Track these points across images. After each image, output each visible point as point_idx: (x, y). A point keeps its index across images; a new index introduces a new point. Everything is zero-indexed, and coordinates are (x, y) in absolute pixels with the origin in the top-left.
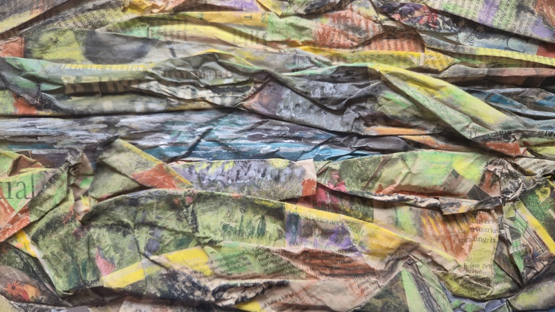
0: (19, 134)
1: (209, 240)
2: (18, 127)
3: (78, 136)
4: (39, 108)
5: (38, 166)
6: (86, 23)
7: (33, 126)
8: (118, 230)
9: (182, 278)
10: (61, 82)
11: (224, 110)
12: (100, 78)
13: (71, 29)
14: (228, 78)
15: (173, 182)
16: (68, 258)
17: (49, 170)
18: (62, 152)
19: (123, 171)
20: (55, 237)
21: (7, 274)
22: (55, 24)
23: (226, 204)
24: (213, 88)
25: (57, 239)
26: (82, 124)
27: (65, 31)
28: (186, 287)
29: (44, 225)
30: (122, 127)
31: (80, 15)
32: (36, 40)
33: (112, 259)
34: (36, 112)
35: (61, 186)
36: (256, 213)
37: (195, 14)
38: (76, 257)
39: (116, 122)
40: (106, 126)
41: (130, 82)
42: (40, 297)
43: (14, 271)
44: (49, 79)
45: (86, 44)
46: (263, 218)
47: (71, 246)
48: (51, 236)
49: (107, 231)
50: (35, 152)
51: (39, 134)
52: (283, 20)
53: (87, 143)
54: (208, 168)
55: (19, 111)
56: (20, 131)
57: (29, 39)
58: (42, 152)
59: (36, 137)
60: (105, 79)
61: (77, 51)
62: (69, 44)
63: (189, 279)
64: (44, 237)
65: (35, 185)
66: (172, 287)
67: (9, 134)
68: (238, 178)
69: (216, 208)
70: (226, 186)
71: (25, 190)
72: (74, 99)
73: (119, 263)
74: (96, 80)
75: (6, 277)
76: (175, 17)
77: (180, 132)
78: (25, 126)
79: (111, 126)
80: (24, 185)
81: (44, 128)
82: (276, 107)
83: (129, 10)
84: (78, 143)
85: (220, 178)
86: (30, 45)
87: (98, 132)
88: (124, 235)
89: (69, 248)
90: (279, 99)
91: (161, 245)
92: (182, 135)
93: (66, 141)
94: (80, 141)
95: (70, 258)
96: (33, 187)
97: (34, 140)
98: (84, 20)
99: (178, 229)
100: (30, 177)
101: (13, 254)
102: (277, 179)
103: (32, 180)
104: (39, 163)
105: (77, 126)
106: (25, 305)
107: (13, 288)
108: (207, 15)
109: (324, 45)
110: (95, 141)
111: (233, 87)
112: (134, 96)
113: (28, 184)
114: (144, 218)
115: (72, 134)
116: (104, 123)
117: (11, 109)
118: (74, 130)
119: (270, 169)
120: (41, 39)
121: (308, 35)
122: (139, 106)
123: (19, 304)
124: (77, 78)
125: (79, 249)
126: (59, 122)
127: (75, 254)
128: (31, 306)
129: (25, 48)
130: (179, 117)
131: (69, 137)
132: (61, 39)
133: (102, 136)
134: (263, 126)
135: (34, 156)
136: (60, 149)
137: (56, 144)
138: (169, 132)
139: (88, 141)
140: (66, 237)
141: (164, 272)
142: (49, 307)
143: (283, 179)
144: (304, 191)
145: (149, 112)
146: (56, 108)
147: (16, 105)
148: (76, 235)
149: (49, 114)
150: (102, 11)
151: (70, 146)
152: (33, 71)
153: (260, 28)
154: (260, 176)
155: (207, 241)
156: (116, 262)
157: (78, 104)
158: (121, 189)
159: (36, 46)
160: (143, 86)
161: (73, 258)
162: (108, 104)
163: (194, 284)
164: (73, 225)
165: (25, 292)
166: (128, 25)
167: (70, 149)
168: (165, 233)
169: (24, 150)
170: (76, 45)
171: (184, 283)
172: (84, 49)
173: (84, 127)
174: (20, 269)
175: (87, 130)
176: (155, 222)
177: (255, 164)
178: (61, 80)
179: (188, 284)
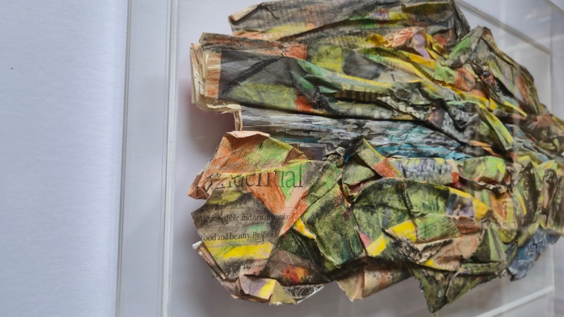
0: (299, 127)
1: (420, 213)
2: (298, 122)
3: (339, 133)
4: (315, 107)
5: (303, 158)
6: (346, 43)
7: (310, 122)
8: (368, 211)
9: (404, 244)
10: (340, 88)
11: (416, 122)
12: (365, 89)
13: (341, 47)
14: (422, 100)
15: (393, 173)
16: (337, 236)
17: (312, 161)
18: (322, 146)
19: (369, 164)
20: (327, 219)
21: (283, 259)
22: (327, 39)
23: (421, 189)
24: (414, 106)
25: (329, 220)
26: (344, 123)
27: (336, 47)
28: (407, 250)
29: (319, 209)
30: (367, 128)
31: (344, 37)
32: (316, 50)
33: (368, 233)
34: (312, 110)
35: (331, 175)
36: (434, 194)
37: (406, 53)
38: (346, 234)
39: (364, 124)
40: (356, 127)
41: (376, 94)
42: (308, 277)
43: (289, 255)
44: (332, 84)
45: (346, 60)
46: (437, 198)
47: (340, 226)
48: (325, 218)
49: (363, 211)
50: (302, 145)
51: (314, 129)
52: (443, 68)
53: (344, 140)
54: (408, 163)
55: (299, 107)
56: (300, 125)
57: (311, 48)
58: (308, 145)
59: (308, 131)
60: (368, 91)
61: (339, 65)
62: (336, 58)
63: (408, 245)
64: (319, 219)
65: (302, 175)
66: (398, 252)
67: (291, 127)
68: (422, 171)
69: (416, 191)
70: (417, 176)
71: (294, 179)
72: (340, 102)
73: (373, 237)
74: (361, 89)
75: (282, 263)
76: (395, 53)
77: (393, 136)
78: (304, 122)
79: (360, 127)
80: (293, 174)
81: (318, 125)
82: (442, 123)
83: (370, 41)
84: (337, 139)
85: (415, 170)
86: (311, 52)
87: (351, 131)
88: (372, 214)
89: (338, 228)
90: (443, 119)
91: (389, 221)
92: (394, 138)
93: (328, 137)
94: (340, 137)
95: (339, 236)
96: (301, 176)
97: (306, 135)
98: (345, 41)
99: (399, 208)
100: (298, 168)
101: (291, 239)
102: (440, 171)
103: (300, 170)
104: (303, 155)
105: (340, 125)
106: (292, 288)
107: (288, 272)
108: (411, 56)
109: (457, 88)
110: (349, 138)
111: (423, 108)
112: (374, 105)
113: (297, 173)
114: (382, 200)
115: (335, 131)
116: (356, 124)
117: (293, 106)
118: (337, 128)
119: (436, 165)
120: (320, 49)
121: (452, 80)
122: (376, 114)
123: (288, 288)
124: (352, 86)
125: (349, 227)
126: (329, 121)
127: (344, 232)
128: (298, 288)
129: (307, 55)
130: (395, 125)
131: (332, 134)
132: (332, 52)
133: (354, 135)
134: (433, 136)
135: (302, 149)
136: (321, 143)
137: (320, 139)
138: (387, 136)
139: (345, 138)
140: (337, 218)
141: (393, 241)
142: (312, 286)
143: (443, 172)
144: (453, 180)
145: (381, 119)
146: (329, 109)
147: (296, 102)
148: (346, 216)
149: (321, 113)
150: (356, 37)
151: (330, 142)
152: (319, 75)
153: (433, 71)
154: (432, 169)
155: (419, 214)
156: (371, 235)
157: (341, 107)
158: (366, 178)
159: (316, 54)
160: (384, 99)
161: (342, 235)
162: (359, 110)
163: (411, 247)
164: (343, 207)
165: (296, 275)
166: (368, 51)
167: (328, 144)
168: (391, 211)
169: (294, 143)
170: (340, 60)
171: (406, 248)
172: (344, 64)
173: (345, 126)
174: (294, 253)
175: (346, 129)
176: (387, 203)
177: (429, 161)
178: (341, 86)
179: (408, 248)
